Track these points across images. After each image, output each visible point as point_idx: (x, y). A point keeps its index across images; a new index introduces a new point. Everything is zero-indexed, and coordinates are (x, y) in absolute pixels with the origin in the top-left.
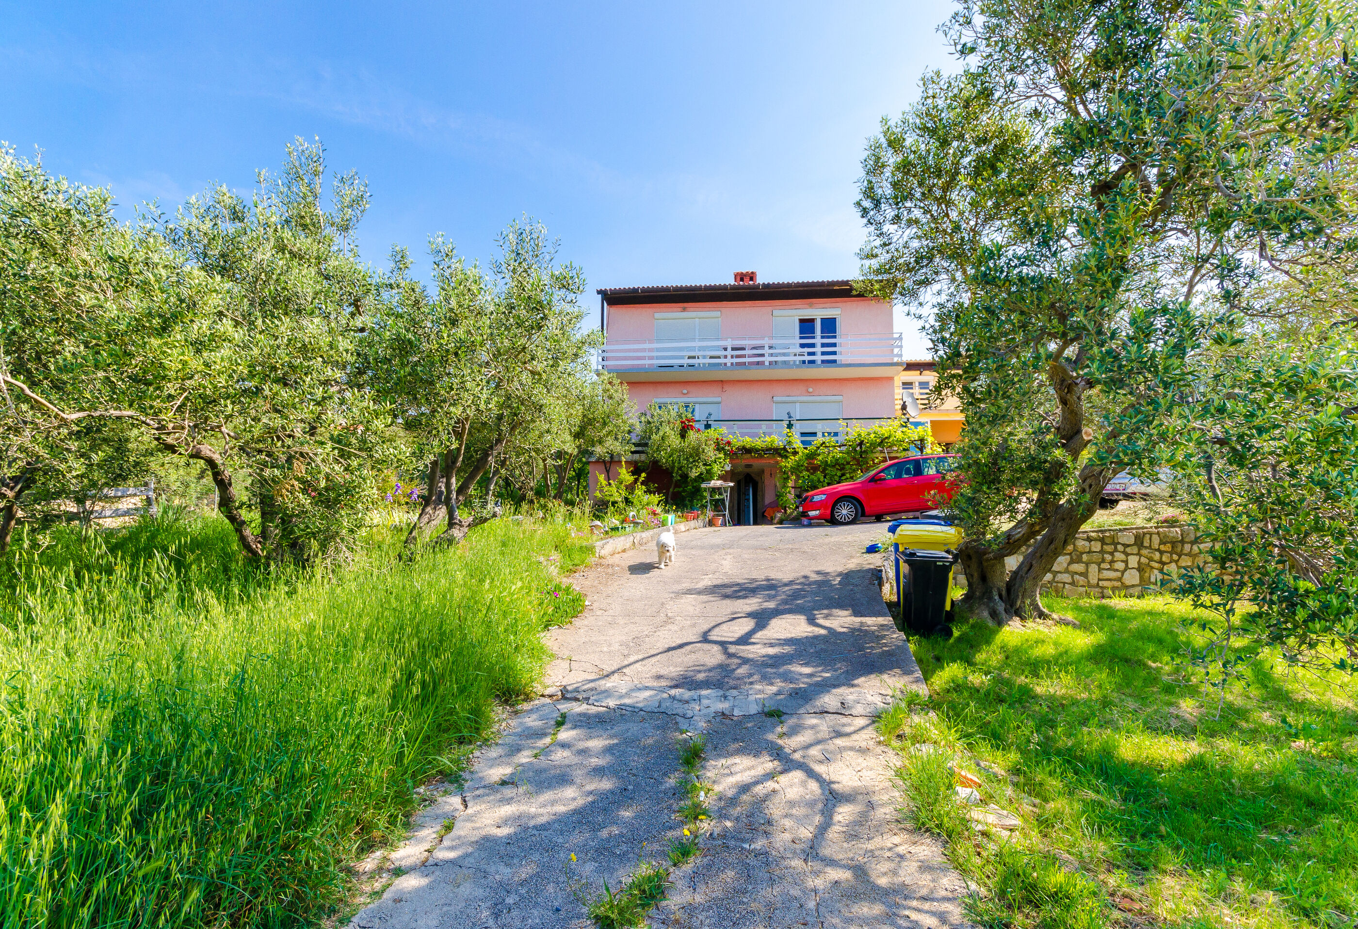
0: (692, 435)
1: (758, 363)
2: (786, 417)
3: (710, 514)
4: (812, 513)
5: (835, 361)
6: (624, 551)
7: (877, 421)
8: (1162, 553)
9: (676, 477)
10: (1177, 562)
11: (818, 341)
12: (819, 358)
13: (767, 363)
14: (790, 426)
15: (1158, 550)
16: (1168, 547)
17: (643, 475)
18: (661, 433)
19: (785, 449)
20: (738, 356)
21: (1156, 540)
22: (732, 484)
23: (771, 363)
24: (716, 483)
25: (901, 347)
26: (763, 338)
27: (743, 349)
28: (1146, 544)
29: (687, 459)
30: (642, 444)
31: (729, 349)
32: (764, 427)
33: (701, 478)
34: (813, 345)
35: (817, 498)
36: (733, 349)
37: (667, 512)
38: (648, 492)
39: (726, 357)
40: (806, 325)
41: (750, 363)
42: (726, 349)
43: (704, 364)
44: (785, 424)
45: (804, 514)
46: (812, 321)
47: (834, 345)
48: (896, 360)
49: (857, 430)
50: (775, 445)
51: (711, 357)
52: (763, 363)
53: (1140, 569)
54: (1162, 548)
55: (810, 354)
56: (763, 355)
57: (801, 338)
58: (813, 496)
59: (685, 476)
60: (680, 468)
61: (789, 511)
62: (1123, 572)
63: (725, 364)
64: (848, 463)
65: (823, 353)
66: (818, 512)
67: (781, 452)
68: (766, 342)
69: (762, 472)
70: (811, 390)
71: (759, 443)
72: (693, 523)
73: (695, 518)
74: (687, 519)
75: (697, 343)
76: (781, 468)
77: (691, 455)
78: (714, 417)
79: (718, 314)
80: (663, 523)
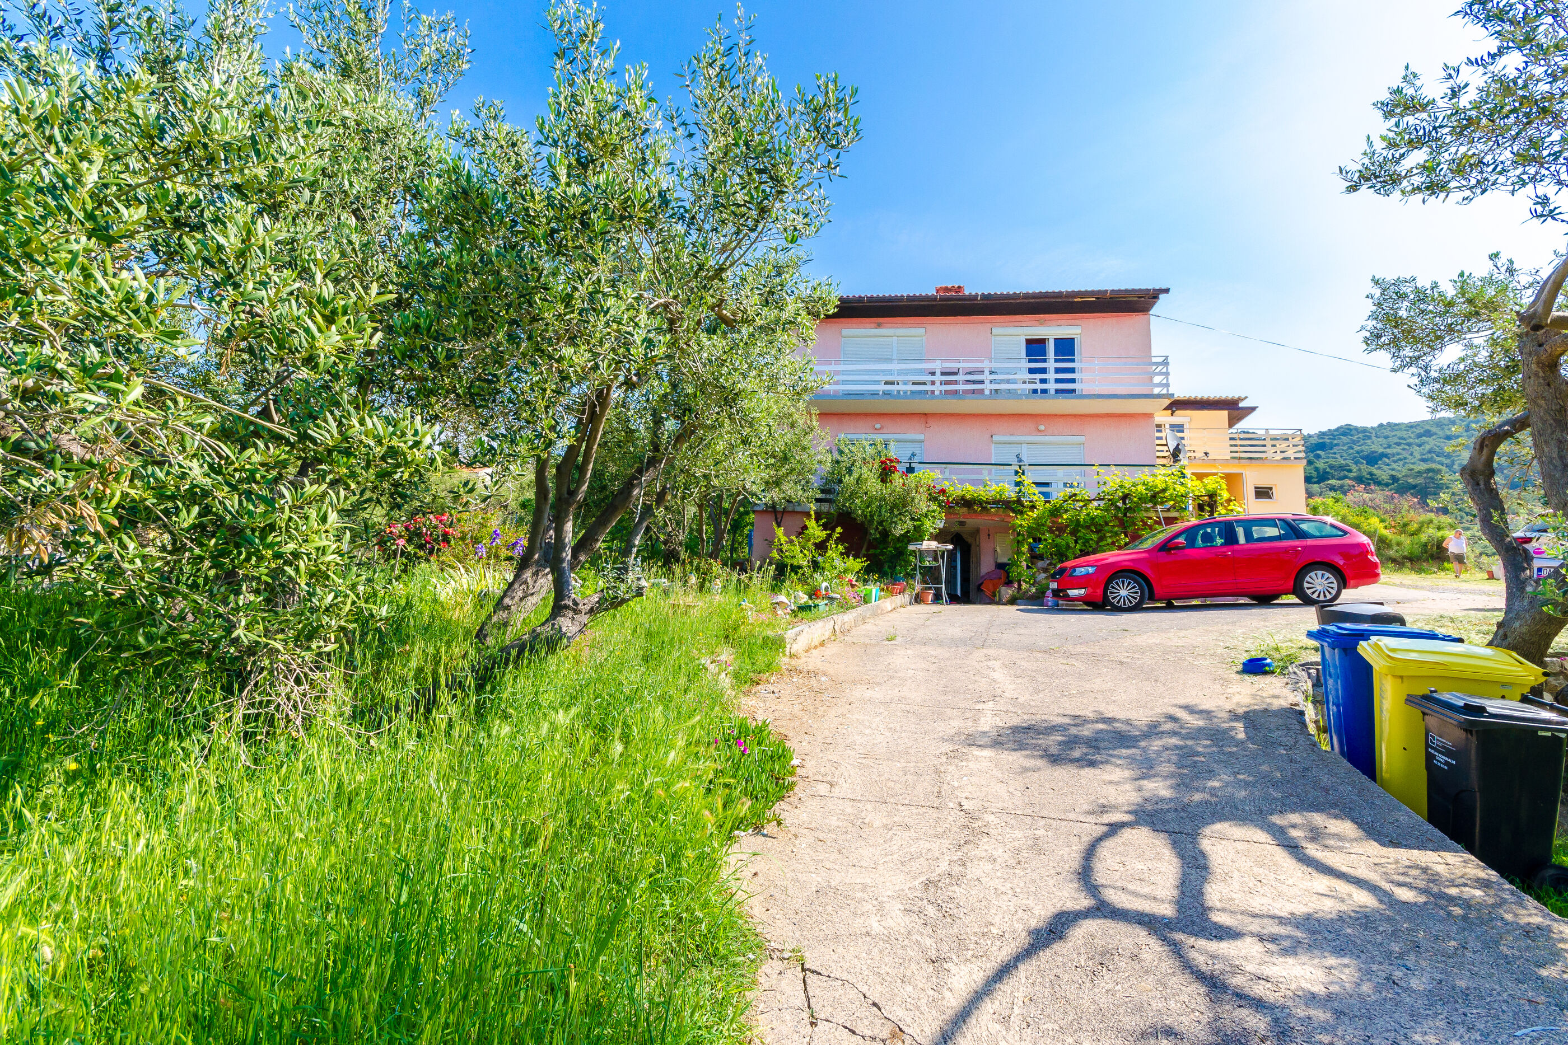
0: (897, 479)
1: (973, 392)
2: (1014, 461)
3: (918, 585)
4: (1072, 594)
5: (1073, 391)
6: (822, 644)
7: (1146, 469)
9: (874, 534)
11: (1051, 364)
12: (1052, 386)
13: (987, 392)
14: (1021, 472)
17: (839, 530)
18: (855, 475)
19: (1018, 502)
20: (948, 383)
22: (950, 547)
23: (992, 392)
24: (928, 545)
25: (1167, 374)
26: (981, 361)
27: (956, 374)
29: (891, 511)
30: (829, 490)
31: (938, 373)
32: (987, 473)
33: (906, 538)
34: (1044, 371)
35: (1081, 571)
36: (943, 374)
37: (865, 581)
38: (846, 554)
39: (933, 383)
40: (1035, 347)
41: (965, 392)
42: (933, 374)
43: (905, 392)
44: (1014, 469)
45: (1060, 594)
46: (1042, 342)
47: (1072, 370)
48: (1157, 391)
49: (1114, 480)
50: (1005, 496)
51: (914, 384)
52: (981, 392)
55: (1041, 381)
56: (982, 382)
57: (1029, 362)
58: (1074, 567)
59: (885, 534)
60: (881, 523)
61: (1024, 586)
63: (933, 392)
64: (1108, 524)
65: (1057, 381)
66: (1082, 592)
67: (1015, 506)
68: (986, 365)
69: (977, 531)
70: (1042, 428)
71: (983, 493)
72: (900, 599)
73: (901, 592)
74: (893, 593)
75: (894, 366)
76: (1014, 527)
77: (895, 506)
78: (916, 459)
79: (921, 331)
80: (866, 599)
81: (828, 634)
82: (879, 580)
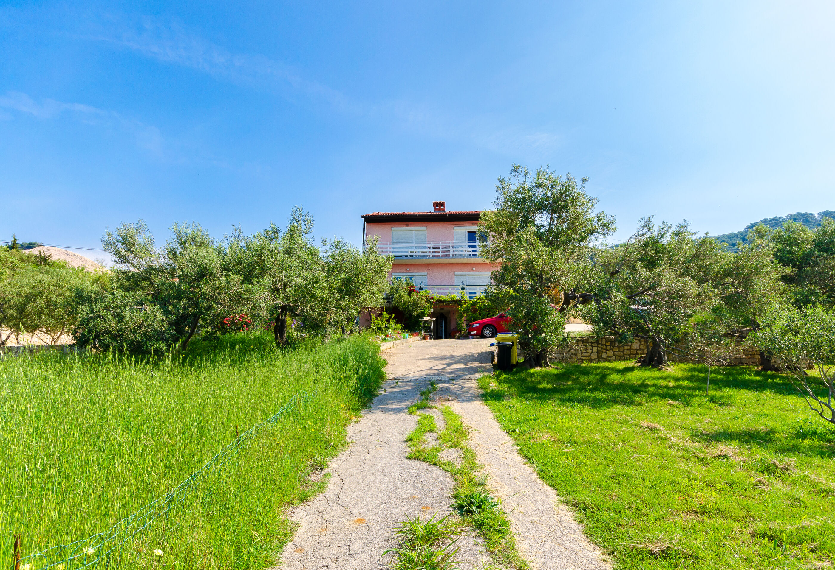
0: (414, 295)
1: (446, 255)
2: (461, 284)
3: (423, 334)
4: (473, 333)
6: (390, 348)
8: (606, 346)
9: (407, 315)
10: (612, 349)
11: (478, 244)
12: (478, 253)
13: (451, 256)
14: (463, 289)
15: (605, 345)
16: (608, 344)
17: (394, 315)
18: (399, 294)
19: (460, 301)
20: (436, 252)
21: (604, 341)
22: (434, 319)
23: (453, 256)
24: (426, 318)
26: (449, 242)
27: (439, 248)
28: (600, 342)
29: (412, 307)
30: (389, 298)
31: (432, 248)
32: (450, 289)
33: (419, 316)
34: (475, 246)
35: (475, 325)
36: (434, 248)
37: (404, 332)
38: (397, 323)
39: (430, 252)
40: (471, 235)
41: (443, 256)
42: (430, 248)
43: (418, 256)
44: (460, 288)
45: (469, 333)
46: (474, 232)
50: (456, 299)
51: (422, 252)
52: (449, 255)
53: (598, 352)
54: (607, 344)
55: (473, 251)
56: (449, 251)
57: (469, 242)
58: (473, 324)
59: (411, 315)
60: (409, 311)
61: (463, 332)
62: (591, 354)
63: (430, 256)
64: (492, 308)
66: (475, 332)
67: (458, 303)
68: (451, 245)
69: (449, 312)
70: (474, 269)
71: (447, 298)
72: (418, 338)
73: (417, 335)
74: (413, 336)
75: (415, 245)
76: (458, 311)
77: (414, 305)
78: (423, 284)
79: (425, 228)
80: (404, 338)
81: (392, 346)
82: (407, 332)
